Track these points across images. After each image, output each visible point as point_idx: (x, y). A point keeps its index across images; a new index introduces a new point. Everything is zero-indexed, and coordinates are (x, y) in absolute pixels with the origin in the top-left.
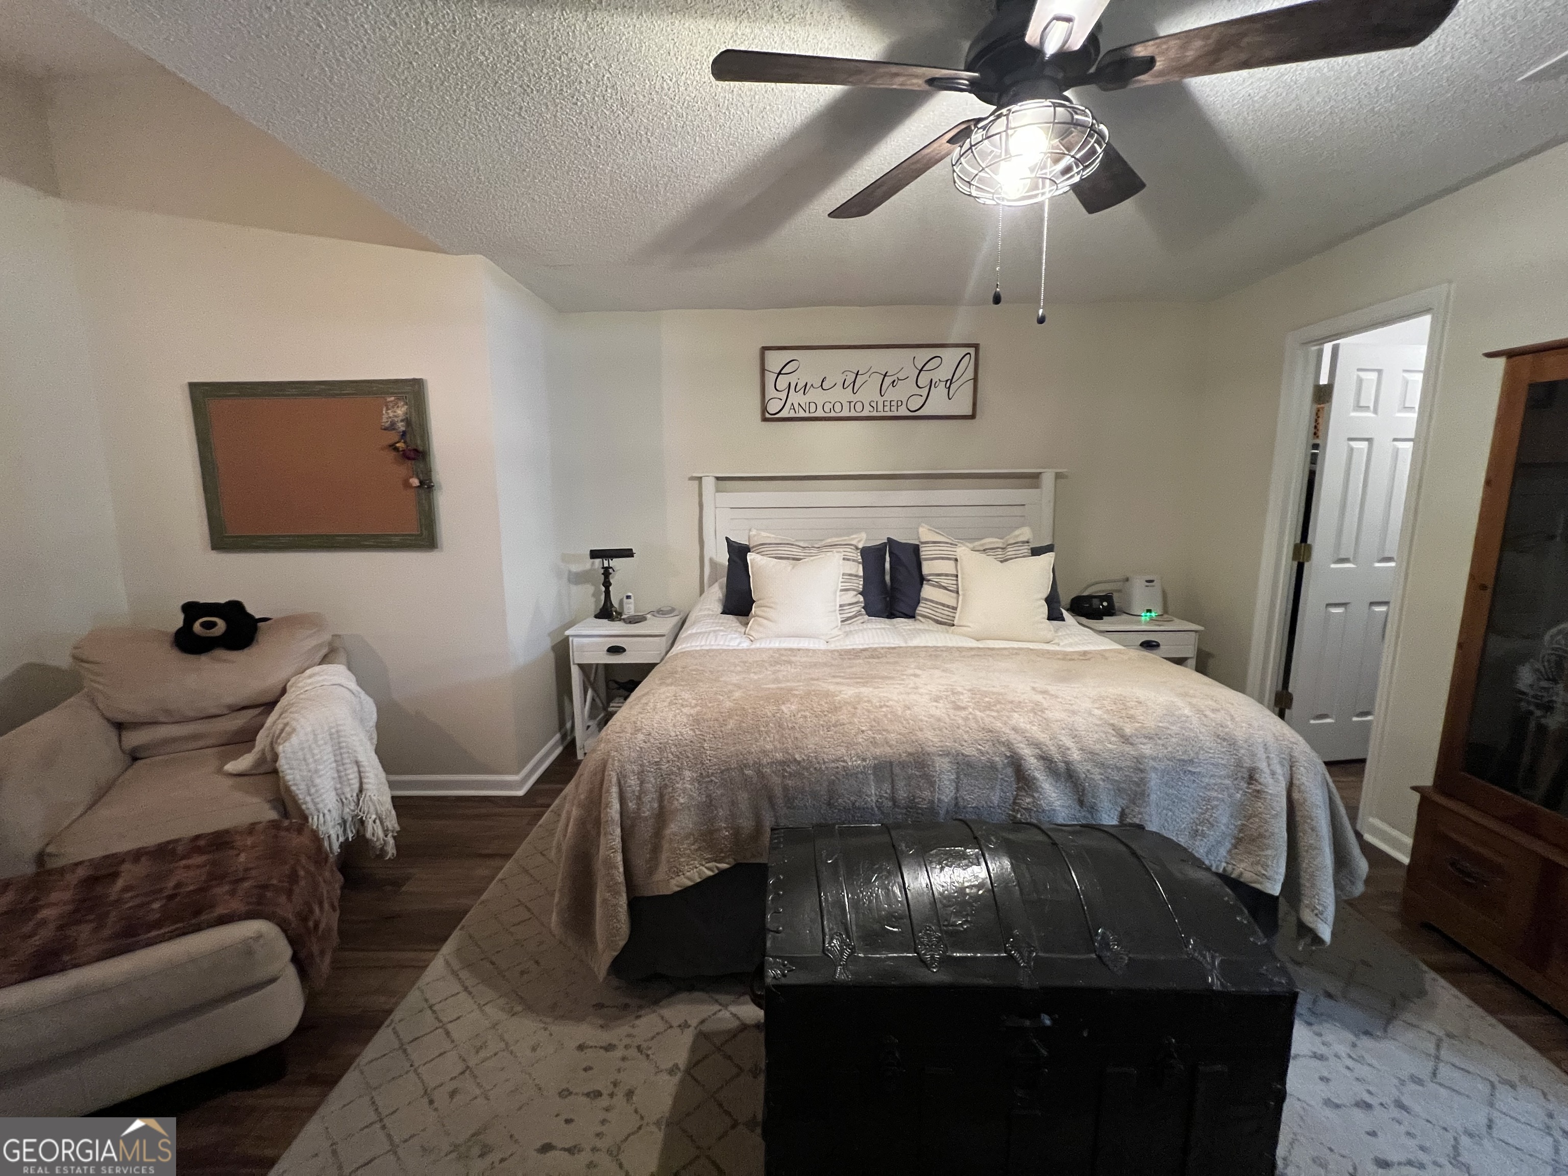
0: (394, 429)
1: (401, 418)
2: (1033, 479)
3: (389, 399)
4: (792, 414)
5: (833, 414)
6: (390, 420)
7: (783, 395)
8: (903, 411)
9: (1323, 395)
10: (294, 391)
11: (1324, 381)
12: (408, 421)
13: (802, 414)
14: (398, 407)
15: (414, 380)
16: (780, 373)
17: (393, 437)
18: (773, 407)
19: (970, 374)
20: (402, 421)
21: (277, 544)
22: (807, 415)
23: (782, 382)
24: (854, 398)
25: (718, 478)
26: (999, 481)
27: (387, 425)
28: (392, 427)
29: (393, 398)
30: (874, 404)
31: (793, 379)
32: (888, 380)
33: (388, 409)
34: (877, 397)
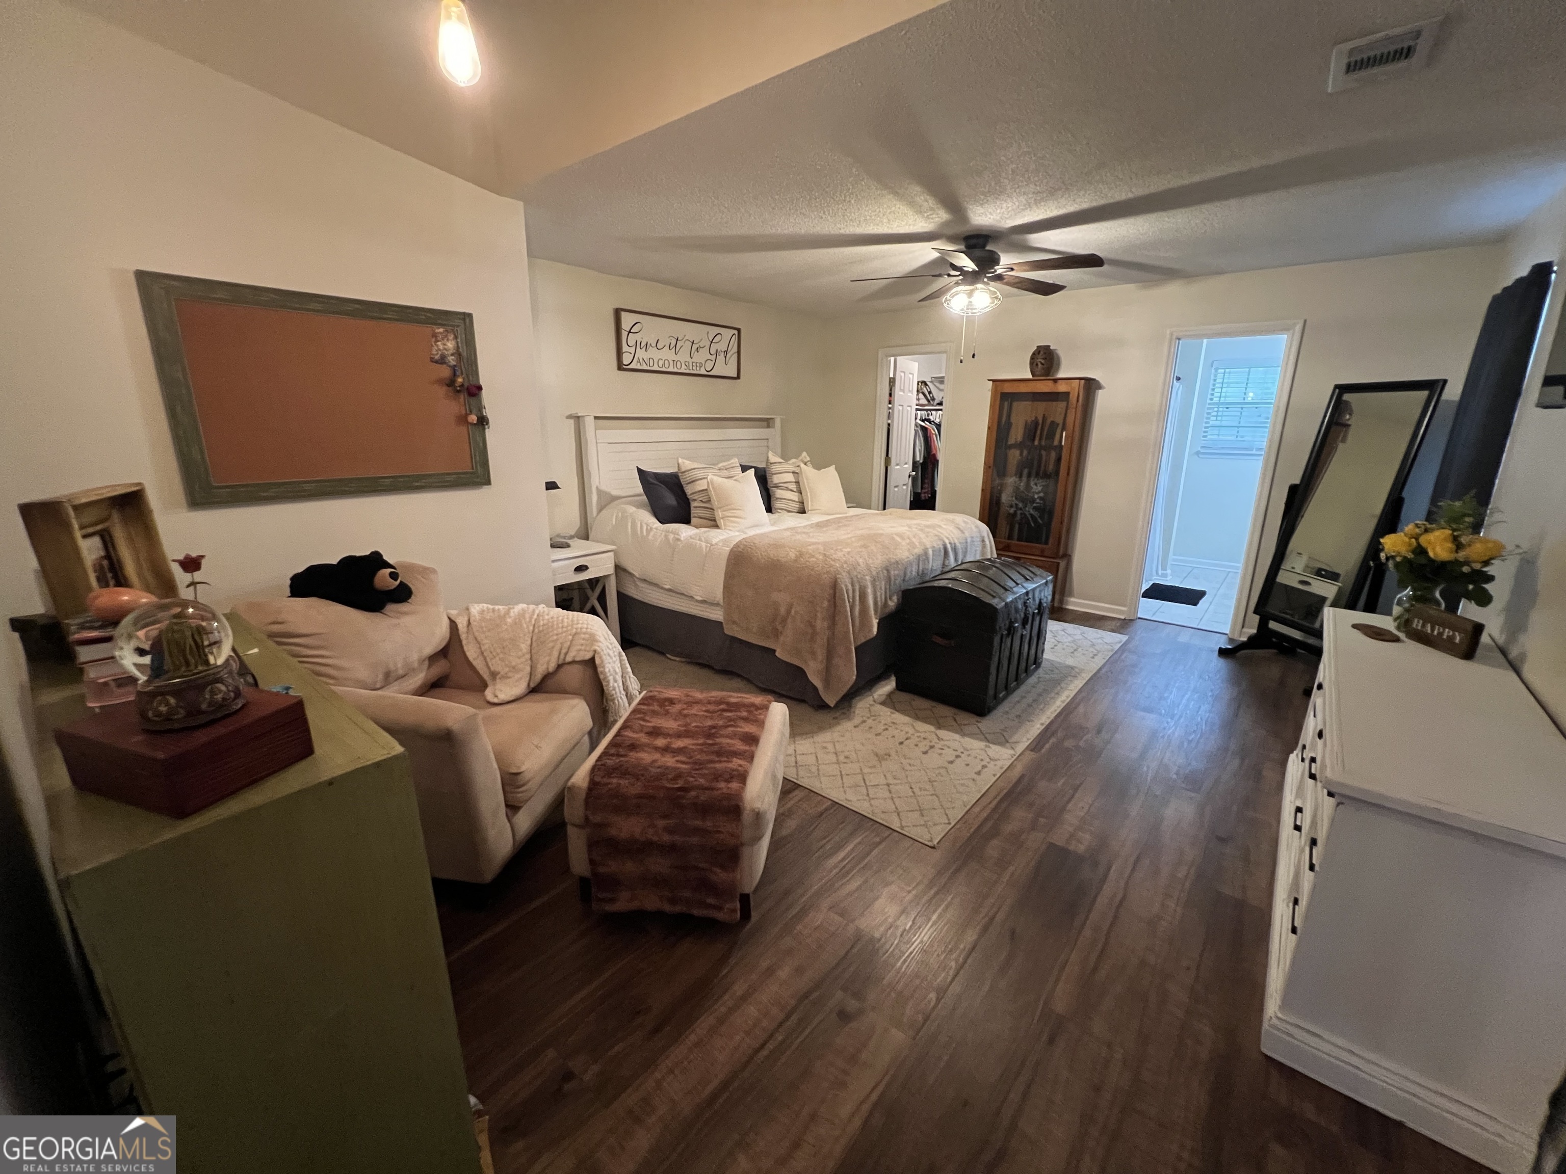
0: (445, 363)
1: (451, 352)
2: (768, 423)
3: (437, 331)
4: (639, 367)
5: (664, 369)
6: (440, 353)
7: (632, 350)
8: (703, 372)
9: (892, 382)
10: (318, 306)
11: (892, 376)
12: (458, 353)
13: (645, 367)
14: (448, 340)
15: (464, 314)
16: (630, 332)
17: (445, 372)
18: (626, 359)
19: (735, 349)
20: (452, 355)
21: (299, 491)
22: (649, 368)
23: (632, 339)
24: (676, 358)
25: (596, 418)
26: (746, 423)
27: (437, 357)
28: (442, 361)
29: (441, 330)
30: (687, 364)
31: (637, 337)
32: (695, 347)
33: (437, 341)
34: (689, 359)
